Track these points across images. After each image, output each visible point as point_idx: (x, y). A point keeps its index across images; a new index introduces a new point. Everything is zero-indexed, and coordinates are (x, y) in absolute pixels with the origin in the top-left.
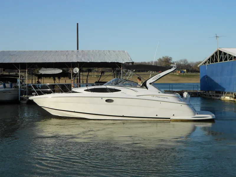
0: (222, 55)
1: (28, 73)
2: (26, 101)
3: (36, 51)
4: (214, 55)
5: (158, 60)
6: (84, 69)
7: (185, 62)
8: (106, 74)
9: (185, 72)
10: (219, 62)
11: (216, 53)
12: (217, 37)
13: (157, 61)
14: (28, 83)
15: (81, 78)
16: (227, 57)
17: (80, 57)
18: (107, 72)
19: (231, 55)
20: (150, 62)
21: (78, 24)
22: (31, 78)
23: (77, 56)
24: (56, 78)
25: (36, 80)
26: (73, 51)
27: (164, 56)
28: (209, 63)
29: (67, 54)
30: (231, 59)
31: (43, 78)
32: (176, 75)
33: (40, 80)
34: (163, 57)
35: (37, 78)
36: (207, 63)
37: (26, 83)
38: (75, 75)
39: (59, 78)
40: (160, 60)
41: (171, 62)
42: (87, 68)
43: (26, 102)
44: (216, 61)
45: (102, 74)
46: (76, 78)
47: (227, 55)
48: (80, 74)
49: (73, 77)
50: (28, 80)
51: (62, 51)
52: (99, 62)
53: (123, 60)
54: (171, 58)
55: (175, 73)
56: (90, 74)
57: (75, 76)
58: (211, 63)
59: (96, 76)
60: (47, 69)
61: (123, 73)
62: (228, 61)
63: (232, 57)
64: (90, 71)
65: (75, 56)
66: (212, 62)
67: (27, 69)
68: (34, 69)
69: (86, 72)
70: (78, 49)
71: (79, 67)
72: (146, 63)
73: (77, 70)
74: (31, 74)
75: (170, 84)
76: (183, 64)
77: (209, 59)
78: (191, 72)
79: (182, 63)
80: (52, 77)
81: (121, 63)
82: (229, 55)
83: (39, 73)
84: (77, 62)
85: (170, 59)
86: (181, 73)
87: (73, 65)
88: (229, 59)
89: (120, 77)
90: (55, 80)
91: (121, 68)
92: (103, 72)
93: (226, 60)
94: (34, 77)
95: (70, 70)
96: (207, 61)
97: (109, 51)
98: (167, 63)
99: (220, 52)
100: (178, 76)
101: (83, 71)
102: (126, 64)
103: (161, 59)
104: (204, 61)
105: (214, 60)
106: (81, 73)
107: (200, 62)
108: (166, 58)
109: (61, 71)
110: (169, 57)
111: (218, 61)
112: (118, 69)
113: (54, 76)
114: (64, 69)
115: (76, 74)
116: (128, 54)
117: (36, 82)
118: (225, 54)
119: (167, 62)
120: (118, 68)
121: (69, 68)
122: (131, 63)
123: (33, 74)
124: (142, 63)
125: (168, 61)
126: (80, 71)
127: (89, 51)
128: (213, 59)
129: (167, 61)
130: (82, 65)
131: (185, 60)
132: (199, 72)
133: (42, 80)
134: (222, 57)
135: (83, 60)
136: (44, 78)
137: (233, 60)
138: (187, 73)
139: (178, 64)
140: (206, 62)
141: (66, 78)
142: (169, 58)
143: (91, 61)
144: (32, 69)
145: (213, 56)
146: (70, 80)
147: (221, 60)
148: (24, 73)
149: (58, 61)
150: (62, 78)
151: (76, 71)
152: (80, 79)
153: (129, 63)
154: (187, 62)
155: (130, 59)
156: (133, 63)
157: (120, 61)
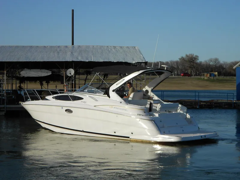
1: (6, 76)
2: (4, 112)
3: (17, 47)
5: (180, 59)
6: (81, 71)
7: (215, 62)
8: (110, 77)
9: (215, 76)
13: (179, 60)
14: (7, 89)
15: (77, 82)
17: (75, 54)
18: (112, 74)
20: (169, 62)
21: (73, 10)
22: (10, 82)
23: (72, 53)
24: (44, 83)
25: (18, 85)
26: (66, 47)
27: (188, 54)
29: (58, 50)
31: (26, 82)
32: (204, 80)
33: (22, 85)
34: (187, 56)
35: (18, 82)
37: (4, 89)
38: (69, 78)
39: (48, 82)
40: (182, 59)
41: (197, 62)
42: (85, 70)
43: (4, 114)
45: (104, 77)
46: (70, 82)
48: (75, 77)
49: (67, 81)
50: (7, 85)
51: (51, 47)
52: (101, 62)
53: (133, 60)
54: (197, 56)
55: (202, 77)
56: (89, 77)
57: (69, 80)
59: (97, 79)
60: (32, 70)
64: (89, 73)
65: (69, 53)
67: (6, 70)
68: (15, 69)
69: (83, 74)
70: (73, 44)
71: (74, 69)
73: (71, 72)
74: (10, 77)
75: (195, 91)
76: (213, 65)
78: (224, 76)
79: (211, 63)
80: (38, 81)
81: (130, 64)
83: (21, 75)
84: (72, 61)
85: (196, 58)
86: (211, 77)
87: (67, 65)
90: (42, 84)
92: (106, 75)
94: (14, 81)
95: (63, 72)
97: (115, 47)
100: (207, 80)
101: (79, 74)
102: (138, 64)
103: (184, 57)
106: (77, 76)
107: (236, 62)
108: (191, 56)
109: (49, 73)
110: (194, 56)
113: (40, 80)
114: (55, 70)
115: (71, 77)
116: (140, 52)
117: (18, 88)
119: (191, 62)
121: (61, 70)
122: (143, 63)
123: (13, 77)
125: (193, 61)
126: (76, 73)
127: (88, 47)
129: (191, 60)
130: (78, 66)
131: (216, 60)
132: (235, 75)
133: (26, 85)
135: (80, 59)
136: (28, 82)
138: (218, 77)
139: (207, 65)
141: (56, 83)
143: (90, 60)
144: (12, 70)
146: (62, 85)
148: (2, 75)
149: (46, 60)
150: (52, 82)
151: (70, 74)
152: (75, 84)
153: (141, 63)
154: (219, 62)
155: (142, 58)
156: (146, 63)
157: (129, 61)
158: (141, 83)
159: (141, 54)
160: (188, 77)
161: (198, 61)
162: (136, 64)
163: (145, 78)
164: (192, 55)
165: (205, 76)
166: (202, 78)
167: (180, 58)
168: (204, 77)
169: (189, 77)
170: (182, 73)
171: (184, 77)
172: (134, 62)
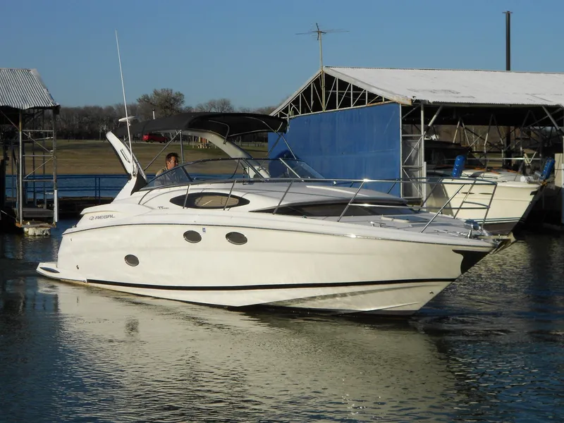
0: (335, 89)
4: (309, 88)
5: (140, 101)
7: (223, 108)
10: (324, 111)
11: (317, 82)
12: (319, 32)
13: (138, 103)
16: (348, 94)
19: (361, 90)
20: (115, 108)
27: (159, 90)
28: (296, 113)
30: (361, 102)
32: (196, 150)
34: (156, 93)
36: (290, 113)
40: (146, 100)
41: (181, 109)
44: (317, 107)
47: (350, 89)
53: (25, 101)
54: (180, 95)
55: (193, 144)
58: (300, 115)
61: (23, 142)
62: (352, 107)
63: (364, 94)
66: (305, 110)
72: (100, 109)
77: (296, 102)
79: (213, 110)
81: (17, 110)
82: (355, 88)
85: (178, 99)
88: (354, 101)
89: (16, 154)
91: (18, 125)
93: (346, 103)
96: (291, 106)
98: (168, 111)
99: (329, 79)
100: (202, 151)
102: (36, 110)
103: (149, 96)
104: (280, 105)
105: (310, 104)
107: (269, 108)
108: (165, 94)
110: (174, 92)
111: (324, 106)
112: (10, 129)
116: (41, 81)
118: (343, 85)
119: (167, 107)
120: (7, 126)
122: (49, 108)
124: (87, 108)
125: (172, 105)
128: (308, 100)
129: (168, 104)
131: (225, 103)
132: (266, 140)
134: (333, 95)
137: (367, 104)
140: (286, 110)
142: (174, 94)
145: (307, 92)
147: (331, 105)
153: (44, 108)
154: (231, 108)
155: (47, 97)
156: (56, 109)
157: (16, 103)
158: (44, 158)
159: (44, 88)
160: (159, 143)
161: (183, 106)
162: (32, 111)
163: (54, 146)
164: (169, 92)
165: (199, 141)
166: (192, 146)
167: (141, 97)
168: (197, 144)
169: (163, 143)
170: (146, 135)
171: (149, 143)
172: (26, 107)
